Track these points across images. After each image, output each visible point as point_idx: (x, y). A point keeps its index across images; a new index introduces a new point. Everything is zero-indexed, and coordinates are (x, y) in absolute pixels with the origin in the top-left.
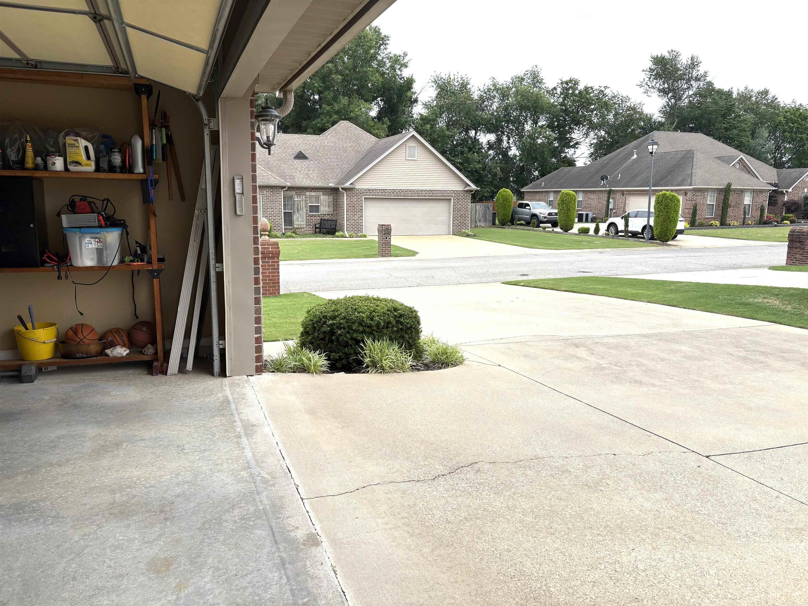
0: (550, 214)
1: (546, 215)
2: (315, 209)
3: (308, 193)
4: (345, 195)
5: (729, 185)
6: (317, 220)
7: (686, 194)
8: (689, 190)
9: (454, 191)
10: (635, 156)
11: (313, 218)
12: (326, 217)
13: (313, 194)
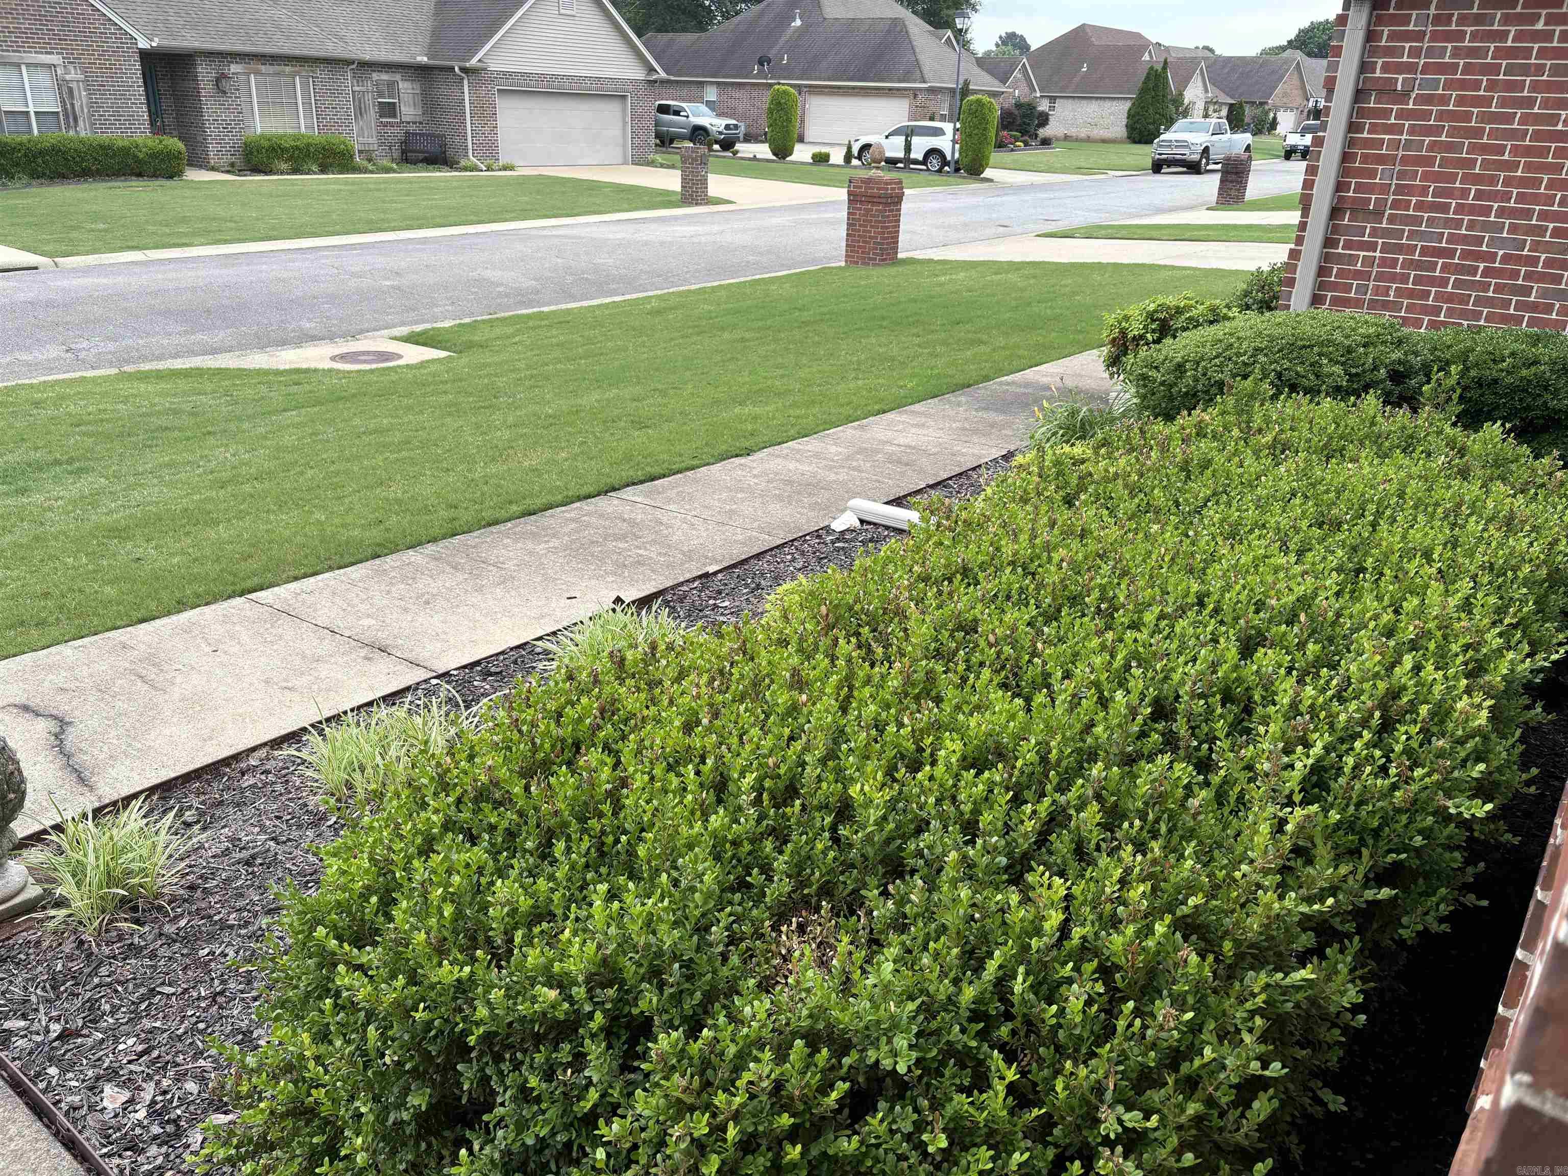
0: (727, 127)
1: (721, 129)
2: (389, 110)
3: (375, 76)
4: (466, 82)
5: (966, 83)
6: (396, 134)
7: (915, 96)
8: (920, 89)
9: (631, 81)
10: (798, 23)
11: (390, 130)
12: (412, 128)
13: (385, 77)
